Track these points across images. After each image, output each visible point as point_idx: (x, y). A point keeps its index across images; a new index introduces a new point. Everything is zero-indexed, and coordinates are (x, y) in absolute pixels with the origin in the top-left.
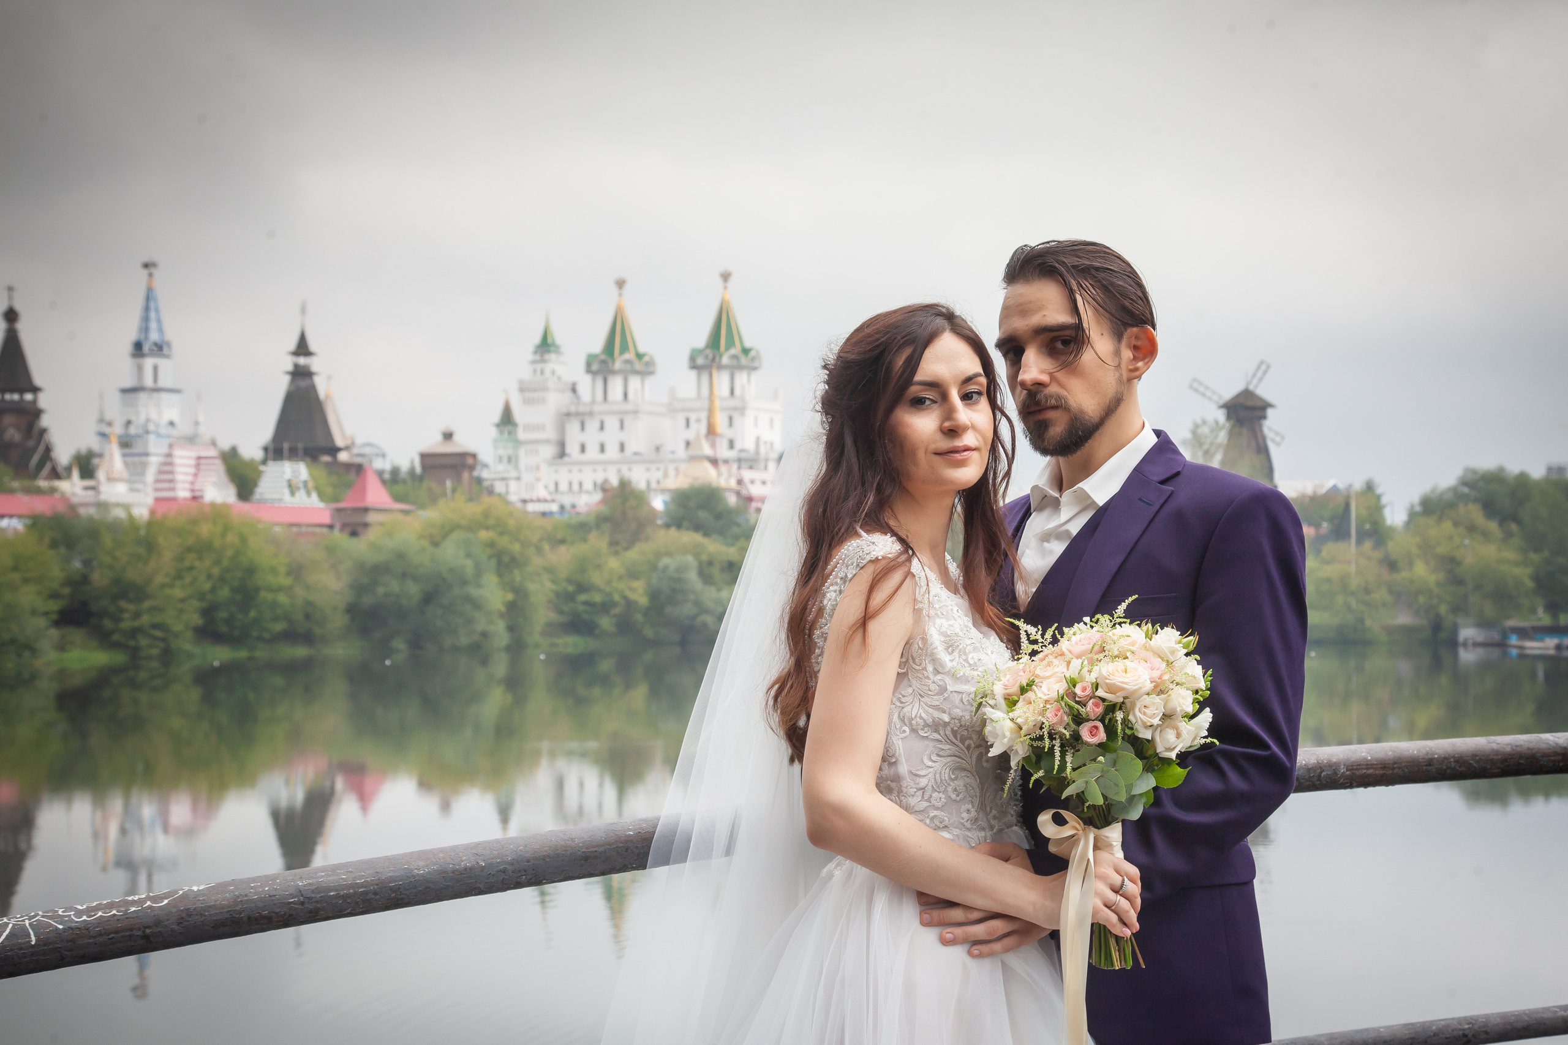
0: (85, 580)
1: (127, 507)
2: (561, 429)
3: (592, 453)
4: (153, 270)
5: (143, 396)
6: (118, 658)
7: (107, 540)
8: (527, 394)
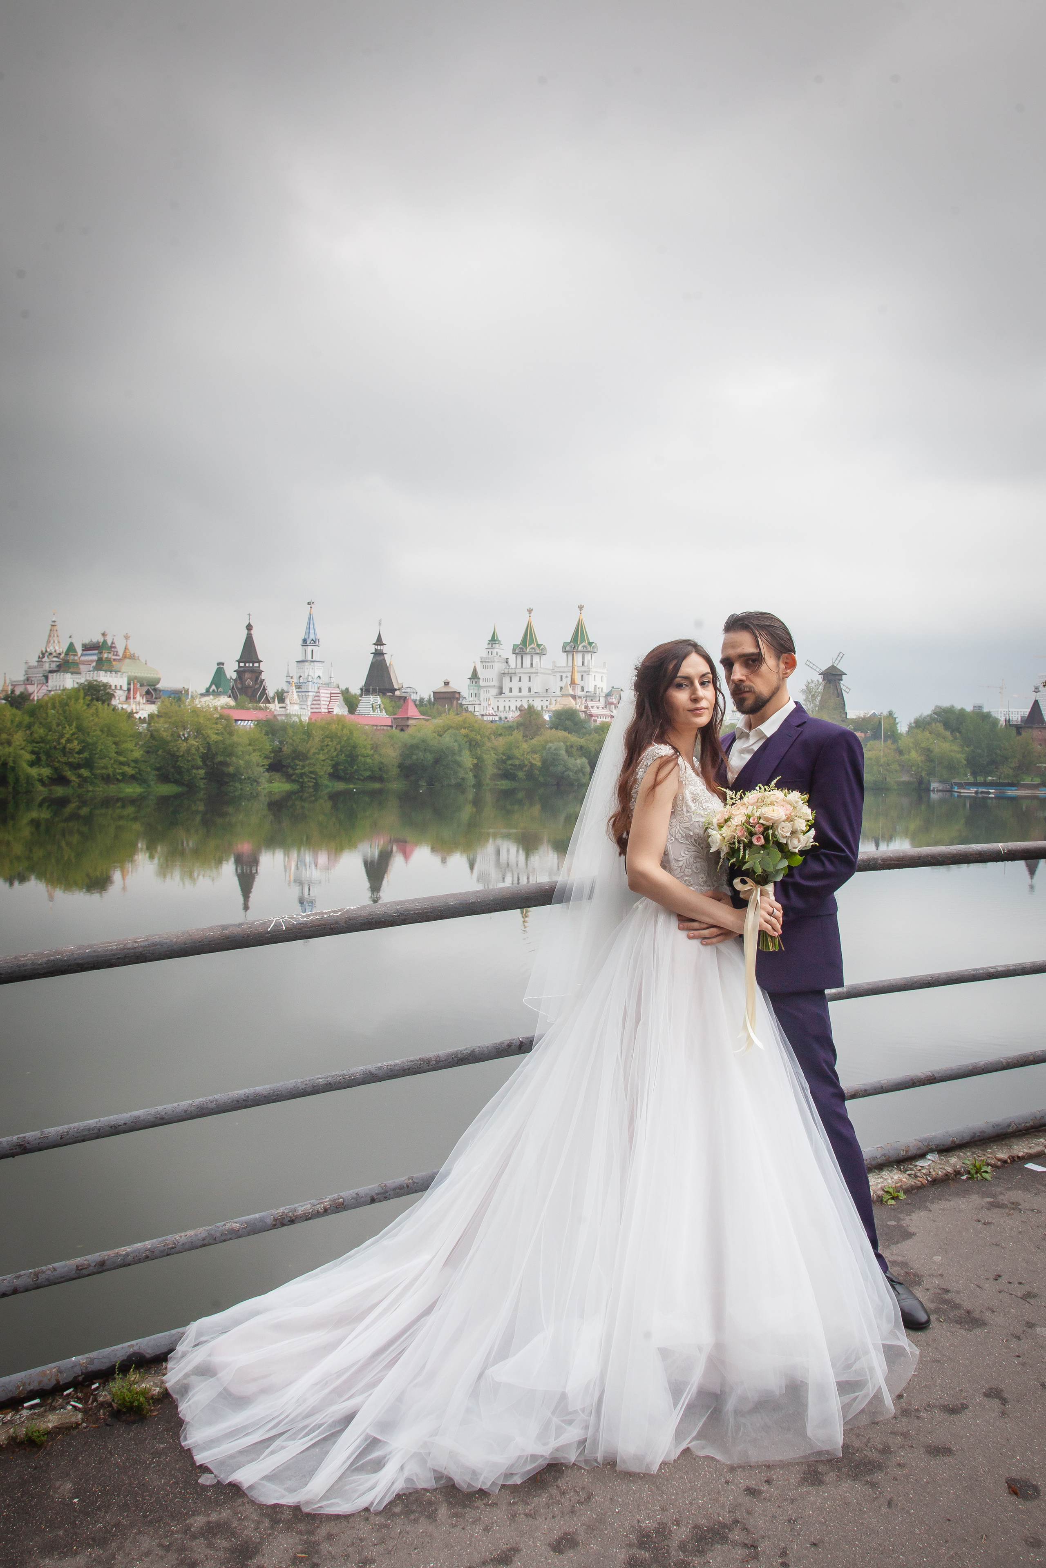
0: (280, 750)
1: (299, 716)
2: (501, 681)
3: (515, 692)
4: (312, 605)
5: (306, 664)
6: (295, 787)
7: (290, 732)
8: (484, 664)
